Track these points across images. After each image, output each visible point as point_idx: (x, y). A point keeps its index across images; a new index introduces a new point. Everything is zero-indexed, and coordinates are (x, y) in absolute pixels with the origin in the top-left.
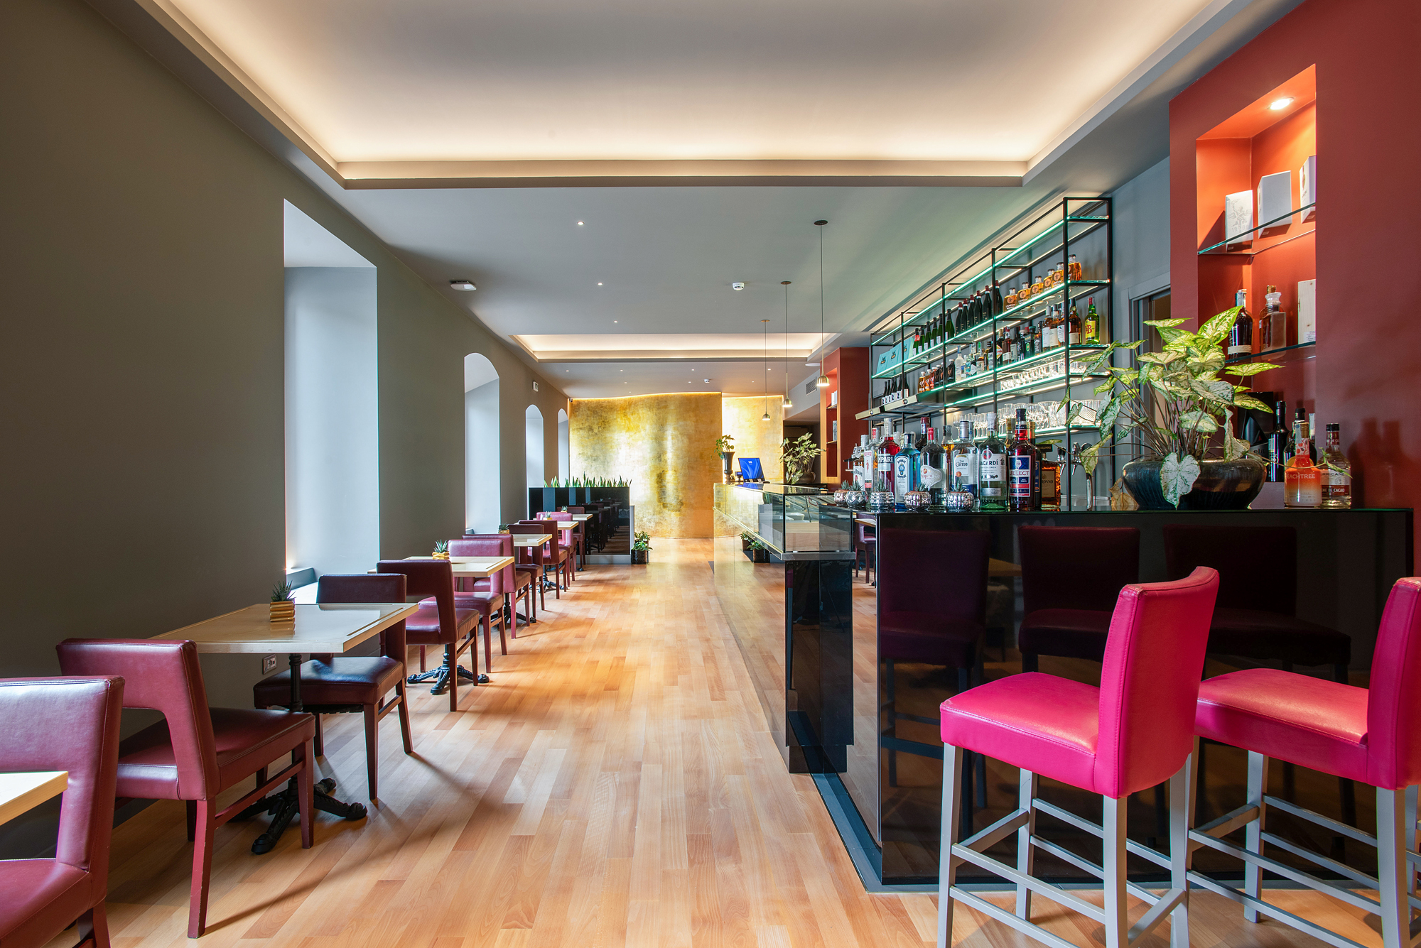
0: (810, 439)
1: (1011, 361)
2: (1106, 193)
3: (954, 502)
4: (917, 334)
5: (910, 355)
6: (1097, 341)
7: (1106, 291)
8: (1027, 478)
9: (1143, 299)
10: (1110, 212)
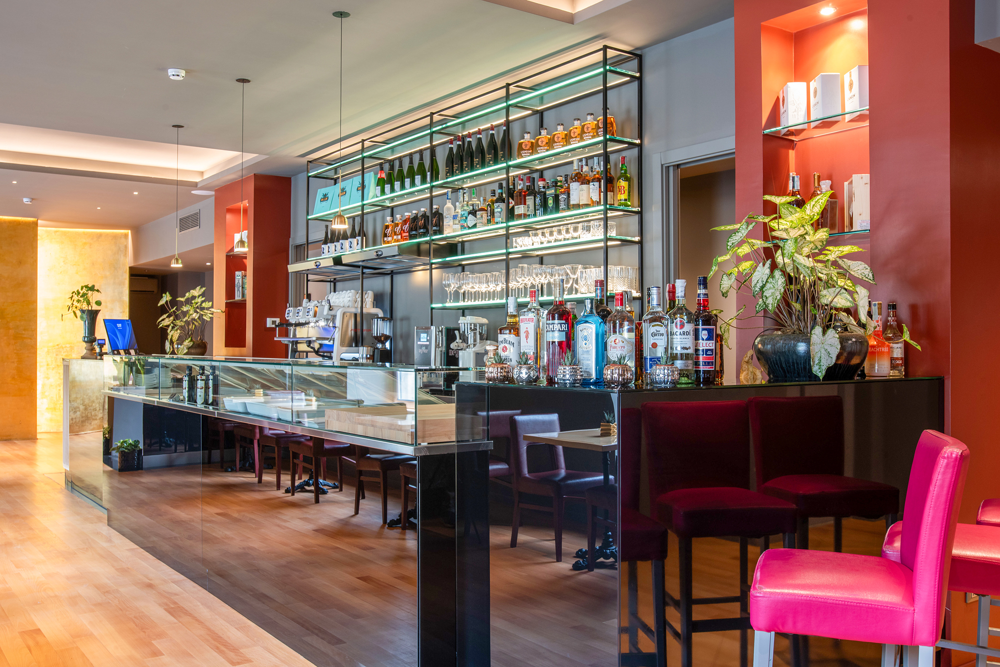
0: (203, 295)
1: (526, 216)
2: (637, 49)
3: (661, 376)
4: (382, 169)
5: (371, 194)
6: (629, 203)
7: (635, 151)
8: (712, 350)
9: (674, 166)
10: (640, 70)
